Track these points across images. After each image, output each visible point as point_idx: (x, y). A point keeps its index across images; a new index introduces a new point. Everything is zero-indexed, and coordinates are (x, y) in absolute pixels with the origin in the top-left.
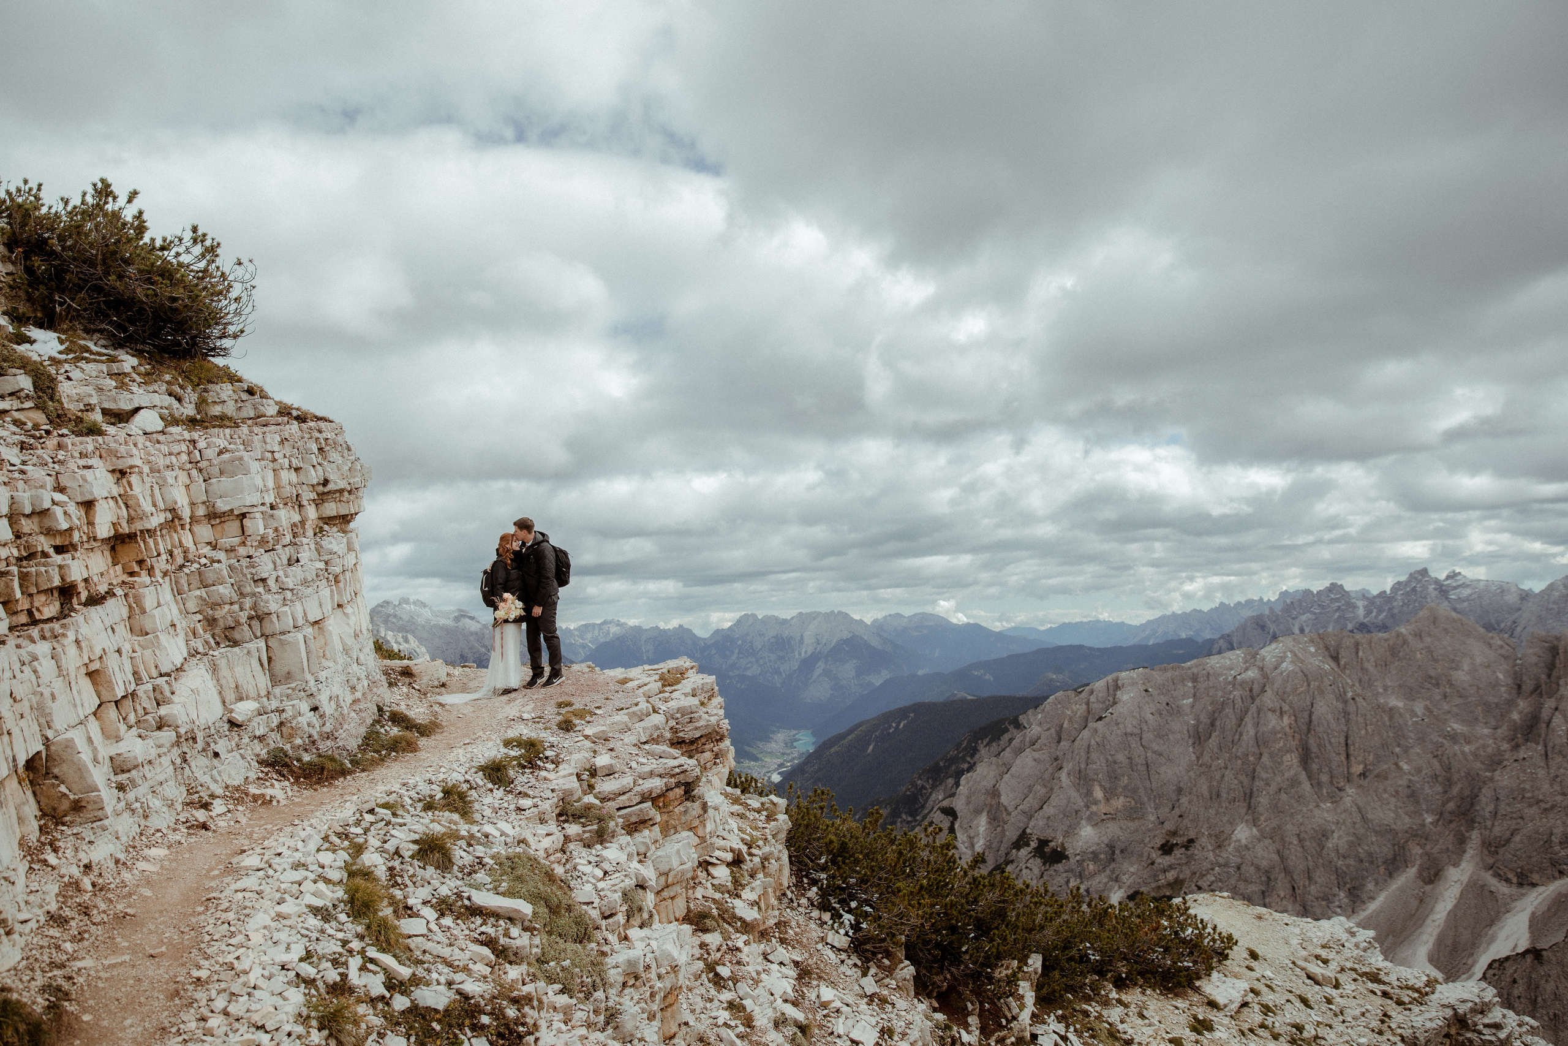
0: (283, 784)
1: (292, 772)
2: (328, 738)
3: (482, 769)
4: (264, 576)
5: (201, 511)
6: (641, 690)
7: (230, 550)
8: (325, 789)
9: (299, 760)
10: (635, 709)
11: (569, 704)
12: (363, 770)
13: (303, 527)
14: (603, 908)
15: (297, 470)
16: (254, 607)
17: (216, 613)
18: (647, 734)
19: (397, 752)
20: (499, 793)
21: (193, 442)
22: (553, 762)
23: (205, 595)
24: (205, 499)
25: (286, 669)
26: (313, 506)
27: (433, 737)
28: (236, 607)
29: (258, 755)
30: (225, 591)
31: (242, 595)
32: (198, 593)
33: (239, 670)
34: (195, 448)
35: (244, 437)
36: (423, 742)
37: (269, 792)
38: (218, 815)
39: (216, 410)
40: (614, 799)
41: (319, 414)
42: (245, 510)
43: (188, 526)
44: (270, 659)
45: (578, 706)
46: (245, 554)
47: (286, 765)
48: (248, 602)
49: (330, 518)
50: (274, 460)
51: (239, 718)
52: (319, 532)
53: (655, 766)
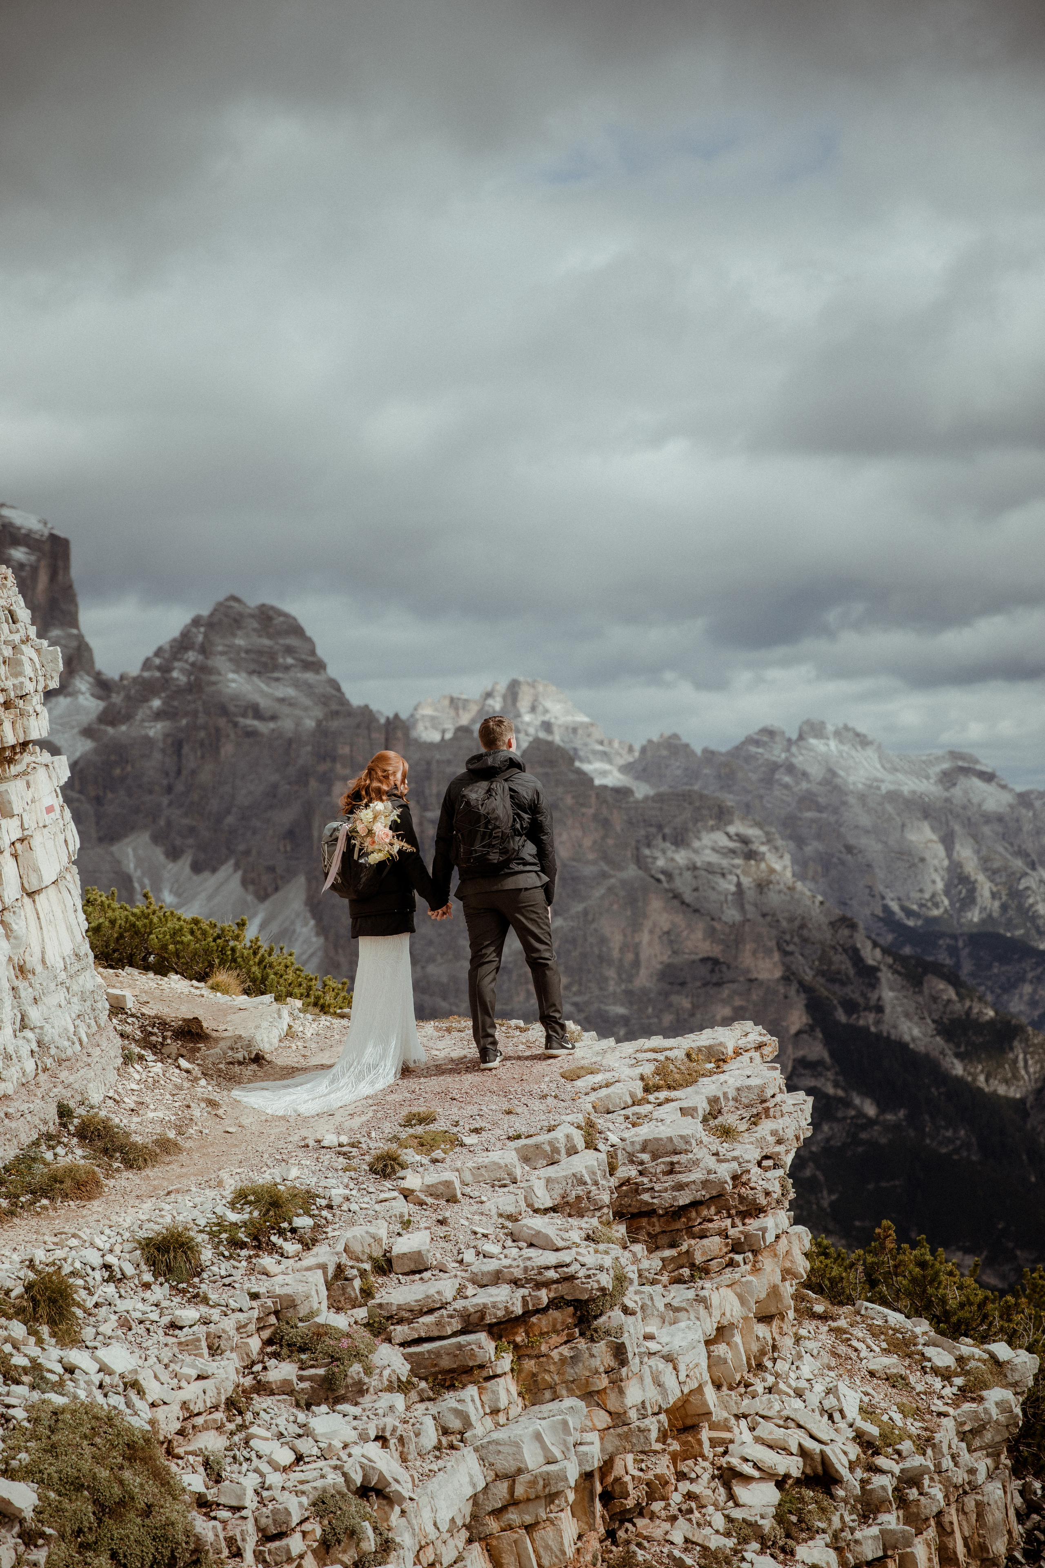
6: (593, 1096)
11: (425, 1119)
18: (558, 1191)
19: (52, 1199)
20: (159, 1292)
22: (300, 1241)
27: (148, 1172)
40: (410, 1322)
45: (442, 1125)
53: (506, 1262)
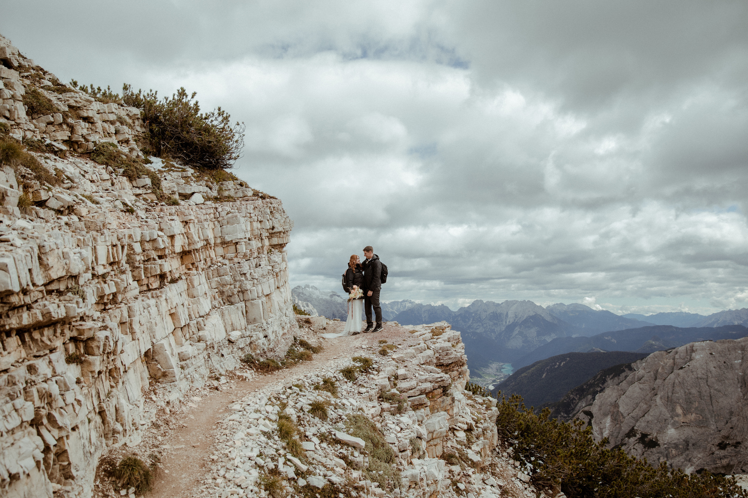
0: (251, 371)
1: (255, 366)
2: (271, 351)
3: (342, 371)
4: (245, 272)
5: (219, 241)
6: (422, 337)
7: (231, 260)
8: (270, 376)
9: (258, 361)
10: (418, 346)
11: (385, 342)
12: (287, 368)
13: (263, 250)
14: (400, 447)
15: (261, 222)
16: (240, 287)
17: (224, 289)
18: (425, 359)
19: (302, 360)
20: (350, 384)
21: (216, 208)
22: (376, 371)
23: (219, 280)
24: (220, 235)
25: (253, 317)
26: (267, 239)
27: (319, 354)
28: (232, 286)
29: (240, 357)
30: (228, 278)
31: (235, 281)
32: (216, 279)
33: (233, 316)
34: (217, 211)
35: (238, 206)
36: (314, 356)
37: (245, 375)
38: (223, 384)
39: (226, 194)
40: (406, 392)
41: (271, 195)
42: (237, 241)
43: (213, 248)
44: (246, 312)
45: (389, 343)
46: (237, 262)
47: (252, 363)
48: (238, 284)
49: (275, 245)
50: (251, 217)
51: (233, 339)
52: (270, 252)
53: (428, 376)
